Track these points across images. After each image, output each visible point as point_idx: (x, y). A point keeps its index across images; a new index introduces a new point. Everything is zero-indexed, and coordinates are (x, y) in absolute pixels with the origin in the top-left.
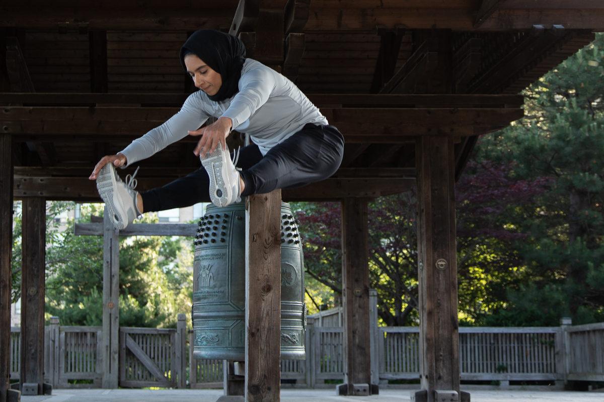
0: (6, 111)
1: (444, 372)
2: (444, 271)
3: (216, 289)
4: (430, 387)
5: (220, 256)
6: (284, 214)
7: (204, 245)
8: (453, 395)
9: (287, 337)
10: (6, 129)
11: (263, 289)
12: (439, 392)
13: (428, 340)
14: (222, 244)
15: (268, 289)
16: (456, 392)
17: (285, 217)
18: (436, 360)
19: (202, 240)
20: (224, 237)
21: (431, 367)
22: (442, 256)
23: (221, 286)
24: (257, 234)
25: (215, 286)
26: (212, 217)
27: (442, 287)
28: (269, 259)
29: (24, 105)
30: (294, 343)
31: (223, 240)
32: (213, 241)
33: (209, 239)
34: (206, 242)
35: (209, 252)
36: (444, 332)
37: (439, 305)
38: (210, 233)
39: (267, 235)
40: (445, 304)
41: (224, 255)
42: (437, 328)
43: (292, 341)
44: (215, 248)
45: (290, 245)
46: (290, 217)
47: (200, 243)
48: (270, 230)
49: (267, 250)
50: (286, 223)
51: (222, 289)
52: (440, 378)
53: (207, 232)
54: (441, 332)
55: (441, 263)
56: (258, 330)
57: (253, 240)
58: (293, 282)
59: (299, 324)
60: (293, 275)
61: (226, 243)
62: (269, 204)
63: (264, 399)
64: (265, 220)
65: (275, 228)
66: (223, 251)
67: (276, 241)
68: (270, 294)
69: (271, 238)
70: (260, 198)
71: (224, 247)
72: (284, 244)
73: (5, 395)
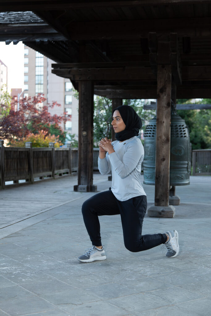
0: (89, 70)
3: (150, 157)
7: (149, 137)
9: (179, 177)
10: (89, 78)
11: (162, 160)
14: (152, 137)
15: (164, 160)
17: (180, 126)
19: (148, 135)
20: (154, 135)
23: (152, 155)
24: (160, 137)
25: (149, 155)
26: (152, 126)
28: (164, 148)
30: (182, 179)
31: (153, 136)
33: (151, 135)
35: (148, 141)
41: (153, 142)
43: (181, 178)
44: (150, 139)
45: (182, 138)
46: (183, 126)
48: (165, 135)
50: (180, 129)
51: (152, 156)
53: (150, 132)
56: (159, 177)
57: (158, 140)
58: (183, 153)
59: (185, 171)
60: (183, 151)
61: (154, 138)
62: (165, 124)
63: (161, 205)
64: (163, 131)
65: (167, 135)
66: (153, 141)
67: (168, 140)
68: (165, 162)
69: (165, 139)
70: (161, 122)
71: (153, 139)
72: (178, 138)
73: (90, 187)
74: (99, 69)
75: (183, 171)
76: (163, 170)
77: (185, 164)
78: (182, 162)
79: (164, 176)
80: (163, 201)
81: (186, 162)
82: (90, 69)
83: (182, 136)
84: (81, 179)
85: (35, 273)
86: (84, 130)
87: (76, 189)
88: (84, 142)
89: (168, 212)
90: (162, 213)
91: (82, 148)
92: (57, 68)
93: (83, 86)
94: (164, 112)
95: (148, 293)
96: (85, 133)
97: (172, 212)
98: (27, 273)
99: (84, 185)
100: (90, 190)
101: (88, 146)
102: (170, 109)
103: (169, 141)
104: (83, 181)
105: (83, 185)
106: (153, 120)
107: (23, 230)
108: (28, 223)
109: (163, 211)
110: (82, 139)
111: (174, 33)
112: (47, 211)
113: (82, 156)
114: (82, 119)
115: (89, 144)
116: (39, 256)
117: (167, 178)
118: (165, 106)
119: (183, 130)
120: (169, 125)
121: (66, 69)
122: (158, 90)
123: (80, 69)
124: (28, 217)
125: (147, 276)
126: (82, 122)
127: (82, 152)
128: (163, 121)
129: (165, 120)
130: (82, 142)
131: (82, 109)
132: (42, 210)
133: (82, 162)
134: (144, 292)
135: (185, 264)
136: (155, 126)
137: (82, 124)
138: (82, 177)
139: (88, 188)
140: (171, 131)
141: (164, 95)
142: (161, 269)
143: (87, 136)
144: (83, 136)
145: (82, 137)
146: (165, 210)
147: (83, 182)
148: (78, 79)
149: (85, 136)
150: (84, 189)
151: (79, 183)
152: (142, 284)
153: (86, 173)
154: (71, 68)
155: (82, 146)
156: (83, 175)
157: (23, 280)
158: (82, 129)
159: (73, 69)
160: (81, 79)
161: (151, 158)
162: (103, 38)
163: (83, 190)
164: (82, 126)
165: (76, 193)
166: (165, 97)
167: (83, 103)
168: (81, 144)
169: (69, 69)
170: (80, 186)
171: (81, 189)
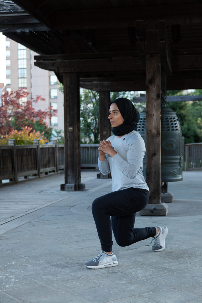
0: (74, 62)
6: (169, 118)
9: (171, 172)
10: (74, 70)
11: (152, 155)
14: (142, 131)
15: (154, 154)
17: (171, 118)
20: (143, 129)
24: (150, 131)
29: (81, 59)
30: (175, 174)
31: (143, 130)
39: (154, 131)
43: (174, 174)
46: (174, 118)
48: (155, 129)
49: (154, 138)
56: (150, 173)
57: (148, 134)
58: (174, 147)
59: (178, 166)
60: (174, 145)
63: (153, 202)
64: (153, 125)
65: (158, 128)
67: (158, 133)
68: (156, 157)
69: (156, 132)
70: (151, 115)
72: (169, 131)
73: (77, 186)
74: (84, 60)
75: (175, 166)
76: (154, 165)
77: (177, 159)
78: (174, 157)
79: (155, 172)
80: (155, 198)
82: (75, 60)
83: (173, 130)
84: (68, 177)
85: (20, 278)
86: (70, 126)
87: (63, 188)
88: (70, 138)
89: (160, 210)
90: (155, 211)
91: (68, 145)
92: (40, 60)
93: (68, 79)
94: (154, 104)
95: (140, 296)
96: (71, 129)
97: (164, 210)
98: (11, 278)
99: (72, 183)
100: (77, 189)
101: (75, 142)
102: (159, 101)
103: (160, 135)
104: (70, 179)
105: (70, 183)
107: (7, 233)
108: (13, 225)
109: (155, 209)
110: (68, 135)
111: (163, 21)
112: (32, 212)
113: (69, 153)
114: (68, 113)
115: (76, 140)
116: (24, 260)
117: (159, 173)
118: (155, 97)
119: (174, 123)
120: (159, 118)
121: (50, 61)
122: (147, 82)
123: (64, 61)
124: (12, 218)
125: (138, 278)
126: (68, 116)
127: (68, 149)
128: (152, 114)
129: (154, 113)
130: (68, 138)
131: (67, 103)
132: (27, 211)
133: (69, 160)
134: (136, 295)
135: (179, 264)
136: (144, 119)
137: (68, 118)
138: (69, 175)
139: (75, 186)
140: (162, 125)
141: (153, 86)
142: (154, 270)
143: (73, 131)
144: (69, 132)
145: (68, 133)
146: (157, 208)
147: (71, 180)
148: (62, 71)
149: (72, 132)
150: (72, 188)
151: (66, 182)
152: (133, 287)
153: (73, 170)
154: (55, 60)
155: (69, 142)
156: (70, 173)
157: (7, 286)
158: (68, 124)
159: (56, 61)
160: (65, 72)
162: (88, 27)
163: (70, 189)
164: (68, 121)
165: (63, 192)
166: (154, 89)
167: (68, 97)
168: (67, 140)
169: (53, 61)
170: (67, 185)
171: (68, 188)
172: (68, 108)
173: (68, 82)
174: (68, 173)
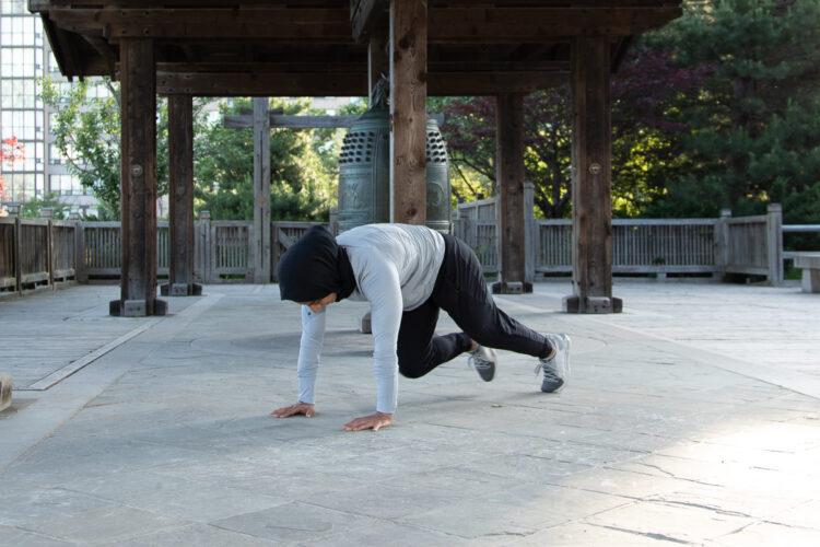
0: (147, 13)
1: (596, 278)
2: (598, 175)
3: (361, 210)
4: (582, 294)
5: (366, 176)
6: (429, 132)
7: (349, 164)
8: (605, 301)
10: (147, 32)
11: (408, 213)
12: (591, 298)
13: (580, 246)
14: (367, 163)
16: (607, 299)
17: (431, 134)
18: (589, 267)
19: (347, 158)
20: (369, 156)
21: (583, 273)
22: (596, 160)
23: (366, 206)
24: (402, 157)
25: (359, 207)
26: (356, 135)
27: (596, 193)
28: (414, 183)
29: (166, 7)
32: (358, 160)
33: (354, 158)
34: (351, 160)
35: (354, 171)
36: (597, 239)
37: (592, 211)
38: (355, 151)
39: (411, 158)
40: (598, 210)
41: (369, 174)
42: (590, 234)
44: (361, 167)
45: (437, 164)
46: (437, 135)
47: (345, 161)
48: (414, 152)
49: (412, 173)
50: (433, 141)
51: (366, 210)
52: (592, 284)
53: (351, 150)
54: (593, 238)
55: (595, 168)
57: (398, 163)
60: (440, 195)
61: (371, 163)
62: (413, 126)
64: (410, 142)
65: (420, 151)
66: (368, 170)
67: (421, 163)
68: (415, 218)
69: (415, 161)
70: (404, 119)
71: (369, 167)
72: (430, 163)
73: (152, 305)
74: (173, 10)
81: (446, 223)
82: (149, 10)
83: (437, 160)
84: (129, 284)
86: (134, 163)
87: (116, 309)
88: (135, 191)
91: (131, 209)
92: (65, 5)
93: (130, 51)
94: (412, 94)
96: (137, 169)
99: (139, 299)
100: (152, 312)
101: (146, 202)
102: (425, 88)
103: (424, 167)
104: (133, 289)
105: (133, 299)
106: (364, 121)
110: (131, 183)
113: (131, 228)
114: (131, 133)
115: (149, 196)
118: (414, 80)
120: (423, 127)
121: (88, 10)
122: (396, 43)
123: (123, 10)
126: (131, 140)
127: (131, 216)
128: (409, 118)
129: (412, 114)
130: (131, 192)
131: (130, 108)
137: (131, 146)
138: (131, 280)
139: (147, 306)
141: (410, 54)
143: (143, 175)
144: (133, 177)
145: (130, 179)
147: (135, 291)
148: (120, 35)
149: (139, 177)
150: (139, 309)
151: (125, 295)
153: (141, 269)
154: (101, 7)
155: (132, 201)
156: (133, 273)
158: (131, 159)
159: (105, 9)
160: (126, 35)
161: (365, 215)
163: (137, 313)
164: (131, 151)
165: (118, 320)
166: (413, 60)
167: (131, 96)
168: (129, 197)
169: (97, 10)
170: (126, 302)
171: (131, 310)
172: (130, 121)
173: (132, 60)
174: (130, 275)
